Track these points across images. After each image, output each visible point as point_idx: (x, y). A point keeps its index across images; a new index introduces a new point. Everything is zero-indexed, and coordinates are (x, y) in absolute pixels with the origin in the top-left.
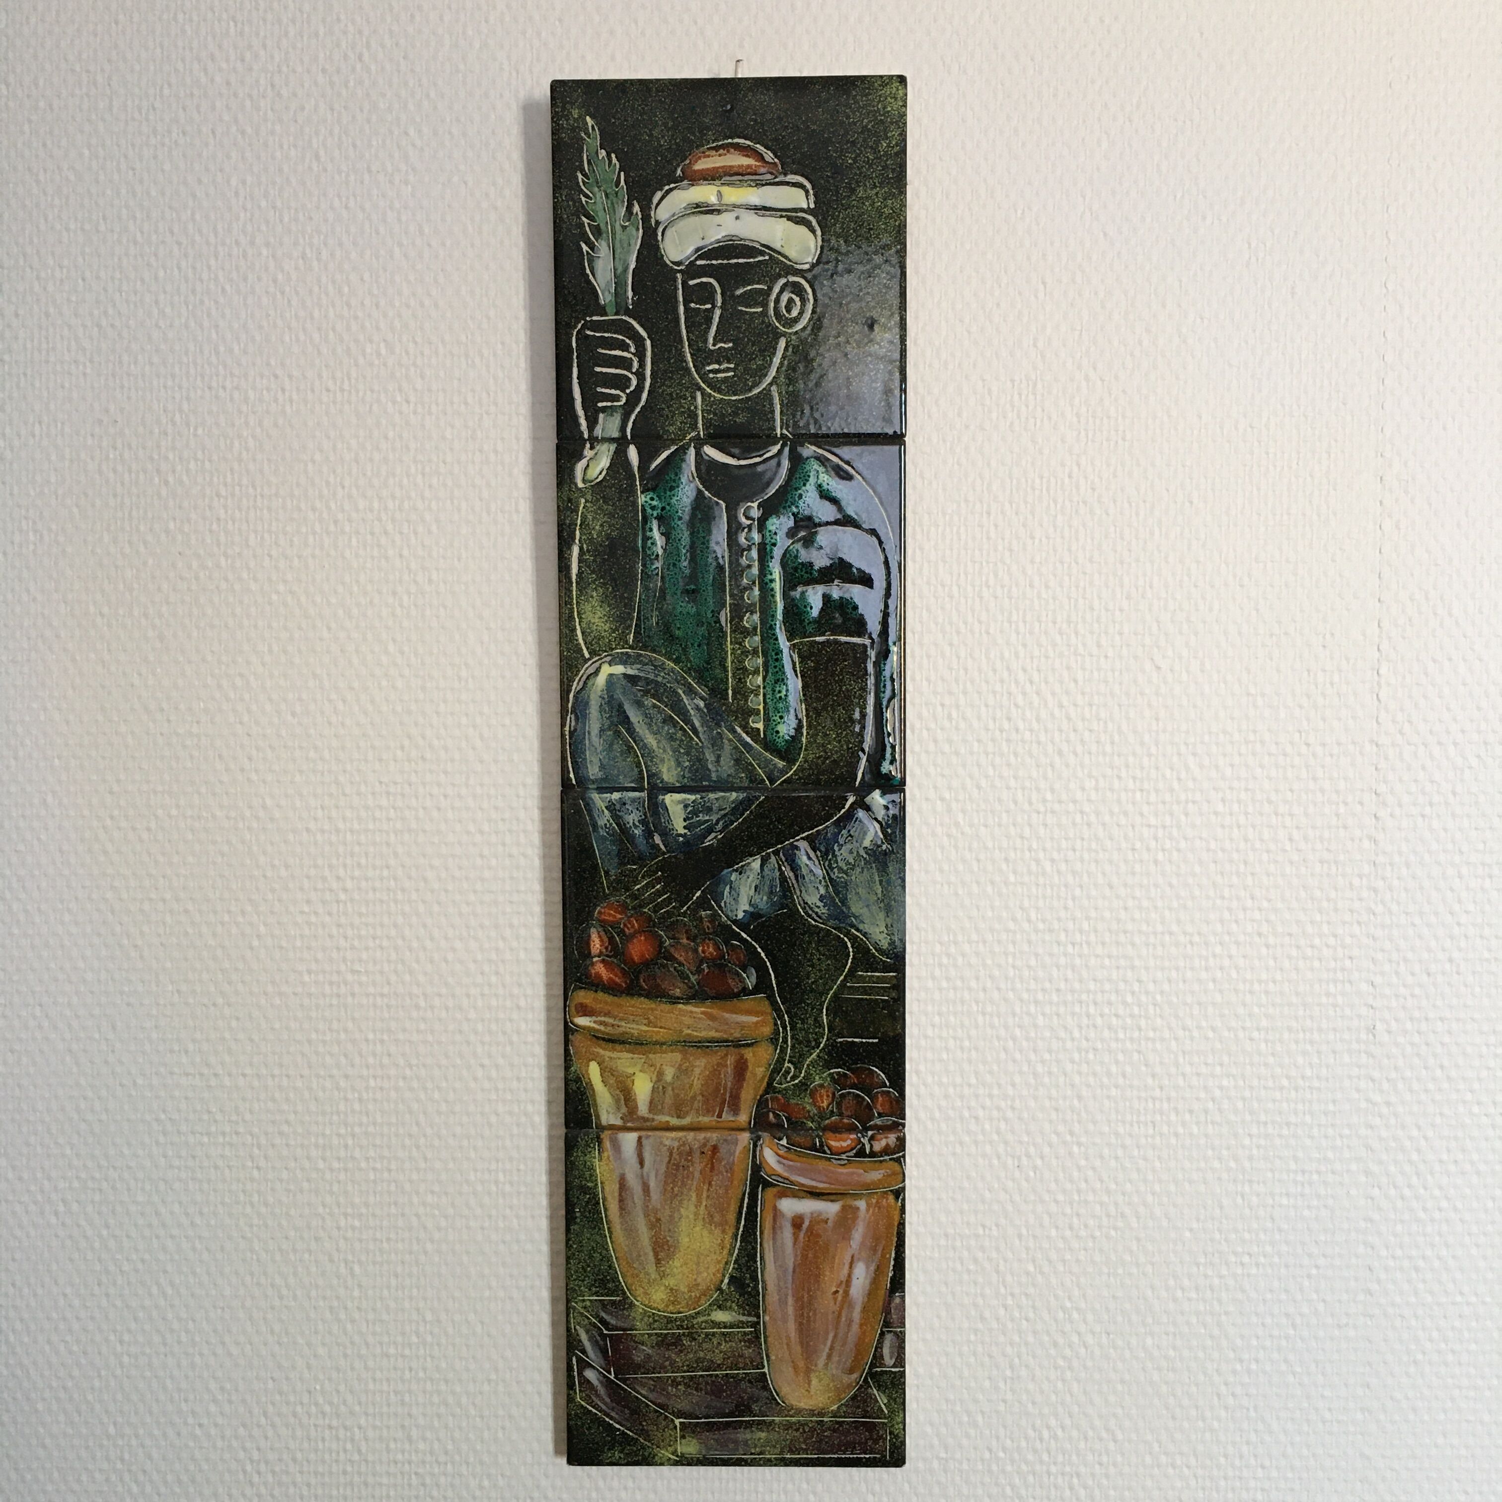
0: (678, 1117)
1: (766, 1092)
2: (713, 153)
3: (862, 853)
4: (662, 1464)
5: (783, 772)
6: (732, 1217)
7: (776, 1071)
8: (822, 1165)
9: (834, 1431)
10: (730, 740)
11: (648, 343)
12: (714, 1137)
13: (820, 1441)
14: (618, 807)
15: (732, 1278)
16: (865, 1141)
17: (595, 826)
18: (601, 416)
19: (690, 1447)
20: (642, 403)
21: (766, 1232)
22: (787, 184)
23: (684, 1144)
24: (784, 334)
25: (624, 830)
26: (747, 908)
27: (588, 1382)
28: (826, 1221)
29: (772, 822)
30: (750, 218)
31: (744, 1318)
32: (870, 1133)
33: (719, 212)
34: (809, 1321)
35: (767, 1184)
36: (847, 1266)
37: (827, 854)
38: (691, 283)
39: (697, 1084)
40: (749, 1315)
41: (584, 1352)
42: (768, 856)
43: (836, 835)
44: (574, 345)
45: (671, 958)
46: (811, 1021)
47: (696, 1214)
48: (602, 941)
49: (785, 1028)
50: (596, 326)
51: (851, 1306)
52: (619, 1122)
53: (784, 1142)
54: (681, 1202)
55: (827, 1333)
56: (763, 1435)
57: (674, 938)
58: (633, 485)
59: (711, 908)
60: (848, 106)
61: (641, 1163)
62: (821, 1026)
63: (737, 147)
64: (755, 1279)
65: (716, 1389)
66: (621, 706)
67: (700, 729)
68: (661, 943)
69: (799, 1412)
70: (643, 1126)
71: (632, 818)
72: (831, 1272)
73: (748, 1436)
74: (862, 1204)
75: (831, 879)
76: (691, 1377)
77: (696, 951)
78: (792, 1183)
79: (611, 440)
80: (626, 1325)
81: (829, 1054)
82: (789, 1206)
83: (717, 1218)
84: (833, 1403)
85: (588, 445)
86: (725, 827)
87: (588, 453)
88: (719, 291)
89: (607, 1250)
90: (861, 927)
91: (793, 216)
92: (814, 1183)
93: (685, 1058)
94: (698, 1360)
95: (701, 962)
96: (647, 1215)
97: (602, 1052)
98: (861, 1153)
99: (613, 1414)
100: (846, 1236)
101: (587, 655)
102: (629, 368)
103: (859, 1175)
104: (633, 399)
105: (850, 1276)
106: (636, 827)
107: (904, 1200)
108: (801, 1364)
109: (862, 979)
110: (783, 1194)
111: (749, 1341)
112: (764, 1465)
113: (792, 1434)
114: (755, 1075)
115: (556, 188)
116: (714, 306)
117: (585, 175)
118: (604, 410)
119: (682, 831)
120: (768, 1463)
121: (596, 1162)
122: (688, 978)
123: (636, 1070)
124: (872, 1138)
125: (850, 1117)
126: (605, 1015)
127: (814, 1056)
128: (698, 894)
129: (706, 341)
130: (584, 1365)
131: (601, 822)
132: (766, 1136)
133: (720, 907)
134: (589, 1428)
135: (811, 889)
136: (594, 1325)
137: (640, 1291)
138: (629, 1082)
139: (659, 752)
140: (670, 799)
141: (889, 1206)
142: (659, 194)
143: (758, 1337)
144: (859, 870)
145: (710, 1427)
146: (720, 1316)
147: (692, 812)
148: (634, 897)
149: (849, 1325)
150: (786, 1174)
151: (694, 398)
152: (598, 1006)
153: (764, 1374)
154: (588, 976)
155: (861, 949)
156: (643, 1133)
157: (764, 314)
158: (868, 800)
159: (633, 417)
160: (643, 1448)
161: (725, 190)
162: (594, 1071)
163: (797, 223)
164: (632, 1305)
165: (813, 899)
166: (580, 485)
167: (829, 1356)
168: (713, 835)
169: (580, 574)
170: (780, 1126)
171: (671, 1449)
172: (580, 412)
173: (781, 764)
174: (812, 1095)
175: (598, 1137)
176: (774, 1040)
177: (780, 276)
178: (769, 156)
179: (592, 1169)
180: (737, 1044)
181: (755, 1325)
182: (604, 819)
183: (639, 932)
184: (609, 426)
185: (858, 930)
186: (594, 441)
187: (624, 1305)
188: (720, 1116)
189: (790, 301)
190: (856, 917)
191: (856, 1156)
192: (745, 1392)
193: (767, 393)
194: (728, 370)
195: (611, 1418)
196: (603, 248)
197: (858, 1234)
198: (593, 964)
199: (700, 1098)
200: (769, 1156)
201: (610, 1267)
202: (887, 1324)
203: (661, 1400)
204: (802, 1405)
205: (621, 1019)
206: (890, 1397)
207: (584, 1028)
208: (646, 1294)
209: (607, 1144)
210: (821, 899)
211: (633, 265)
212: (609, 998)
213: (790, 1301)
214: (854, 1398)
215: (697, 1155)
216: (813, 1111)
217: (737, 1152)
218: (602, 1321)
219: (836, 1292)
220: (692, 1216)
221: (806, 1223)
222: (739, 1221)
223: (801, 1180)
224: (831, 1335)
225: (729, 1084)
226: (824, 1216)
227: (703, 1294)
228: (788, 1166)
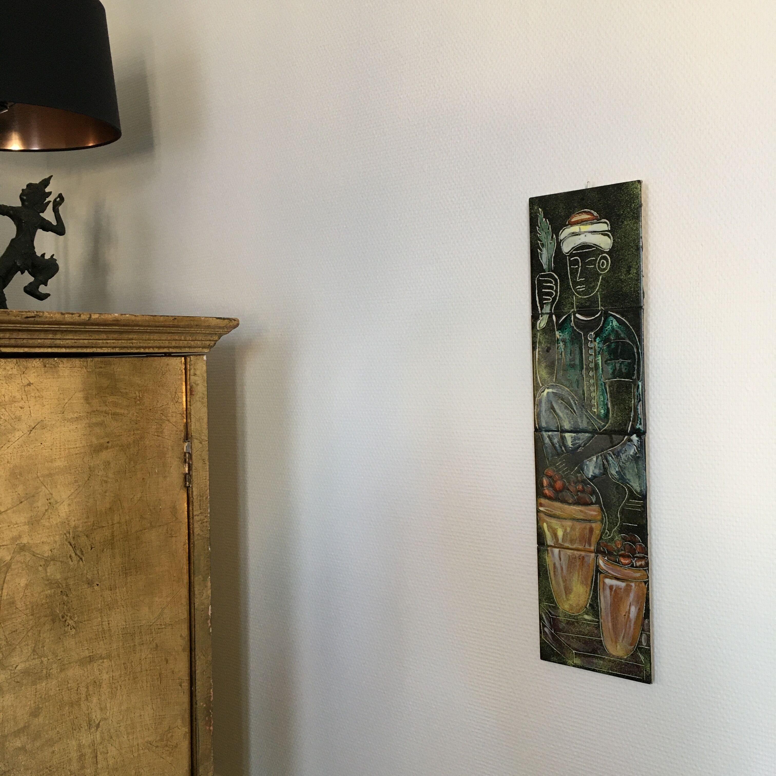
0: (572, 545)
1: (600, 540)
2: (577, 215)
3: (630, 457)
4: (569, 665)
5: (604, 426)
6: (589, 582)
7: (603, 533)
8: (619, 568)
9: (626, 666)
10: (586, 415)
11: (558, 280)
12: (583, 553)
13: (621, 668)
14: (551, 437)
15: (590, 605)
16: (634, 561)
18: (545, 305)
19: (577, 661)
20: (557, 301)
21: (601, 590)
22: (601, 222)
23: (573, 555)
24: (601, 274)
25: (553, 444)
26: (592, 474)
27: (546, 632)
28: (621, 589)
30: (589, 235)
31: (594, 619)
32: (636, 559)
33: (580, 234)
34: (616, 625)
35: (601, 573)
36: (628, 607)
38: (571, 259)
39: (578, 534)
40: (596, 618)
41: (544, 622)
44: (536, 283)
45: (569, 490)
46: (614, 516)
47: (578, 580)
48: (547, 482)
49: (605, 517)
50: (542, 276)
51: (630, 621)
52: (553, 545)
53: (606, 558)
54: (573, 575)
55: (622, 630)
56: (602, 662)
57: (569, 483)
58: (554, 329)
59: (580, 473)
60: (621, 193)
61: (560, 559)
62: (618, 518)
63: (585, 212)
64: (597, 606)
65: (586, 642)
66: (552, 403)
67: (576, 411)
68: (565, 484)
69: (614, 656)
70: (561, 547)
71: (556, 441)
72: (623, 607)
73: (597, 661)
74: (633, 584)
75: (620, 466)
76: (578, 637)
77: (576, 487)
78: (609, 573)
79: (547, 313)
80: (557, 615)
81: (621, 528)
82: (608, 581)
83: (585, 583)
84: (625, 655)
85: (540, 316)
87: (541, 318)
88: (580, 261)
89: (550, 588)
90: (630, 483)
91: (603, 233)
92: (616, 575)
93: (573, 524)
94: (581, 631)
95: (578, 492)
96: (562, 578)
97: (548, 519)
98: (632, 566)
99: (553, 645)
100: (628, 595)
101: (541, 386)
102: (552, 289)
103: (632, 574)
104: (554, 299)
105: (629, 610)
107: (648, 585)
108: (614, 639)
109: (631, 503)
110: (606, 577)
111: (596, 627)
112: (602, 673)
113: (611, 664)
114: (596, 533)
115: (531, 232)
116: (579, 267)
117: (539, 227)
118: (545, 303)
119: (571, 446)
120: (604, 673)
121: (546, 557)
122: (574, 497)
123: (558, 527)
124: (636, 561)
125: (628, 552)
126: (549, 507)
129: (576, 278)
130: (544, 626)
132: (600, 556)
134: (546, 648)
136: (547, 613)
137: (561, 604)
138: (556, 531)
139: (563, 418)
140: (568, 435)
141: (643, 586)
142: (561, 231)
143: (599, 627)
144: (629, 463)
145: (584, 656)
146: (586, 617)
147: (574, 439)
149: (630, 628)
150: (607, 570)
151: (573, 298)
152: (546, 504)
153: (601, 640)
154: (543, 493)
155: (631, 491)
156: (561, 549)
157: (595, 267)
159: (554, 305)
160: (564, 659)
161: (582, 227)
162: (545, 525)
163: (604, 235)
164: (558, 608)
165: (614, 472)
166: (538, 329)
167: (624, 637)
169: (539, 359)
170: (605, 552)
171: (572, 661)
172: (538, 305)
174: (615, 543)
175: (547, 549)
176: (602, 521)
177: (600, 254)
178: (595, 214)
179: (545, 559)
180: (590, 521)
181: (598, 622)
182: (547, 440)
184: (547, 309)
185: (629, 484)
186: (542, 314)
187: (556, 608)
188: (585, 546)
189: (603, 262)
190: (629, 480)
192: (595, 645)
193: (596, 295)
194: (583, 288)
196: (544, 250)
197: (632, 595)
198: (544, 490)
199: (578, 539)
200: (601, 563)
201: (551, 594)
202: (643, 630)
203: (569, 643)
204: (614, 654)
205: (553, 509)
206: (645, 657)
207: (542, 511)
208: (563, 605)
209: (550, 551)
210: (617, 472)
211: (554, 255)
212: (550, 502)
213: (609, 615)
214: (632, 655)
215: (578, 559)
216: (616, 548)
217: (591, 560)
218: (549, 612)
219: (625, 615)
220: (576, 580)
221: (614, 589)
222: (592, 584)
223: (612, 573)
224: (624, 631)
225: (588, 536)
226: (620, 587)
227: (581, 608)
228: (608, 567)
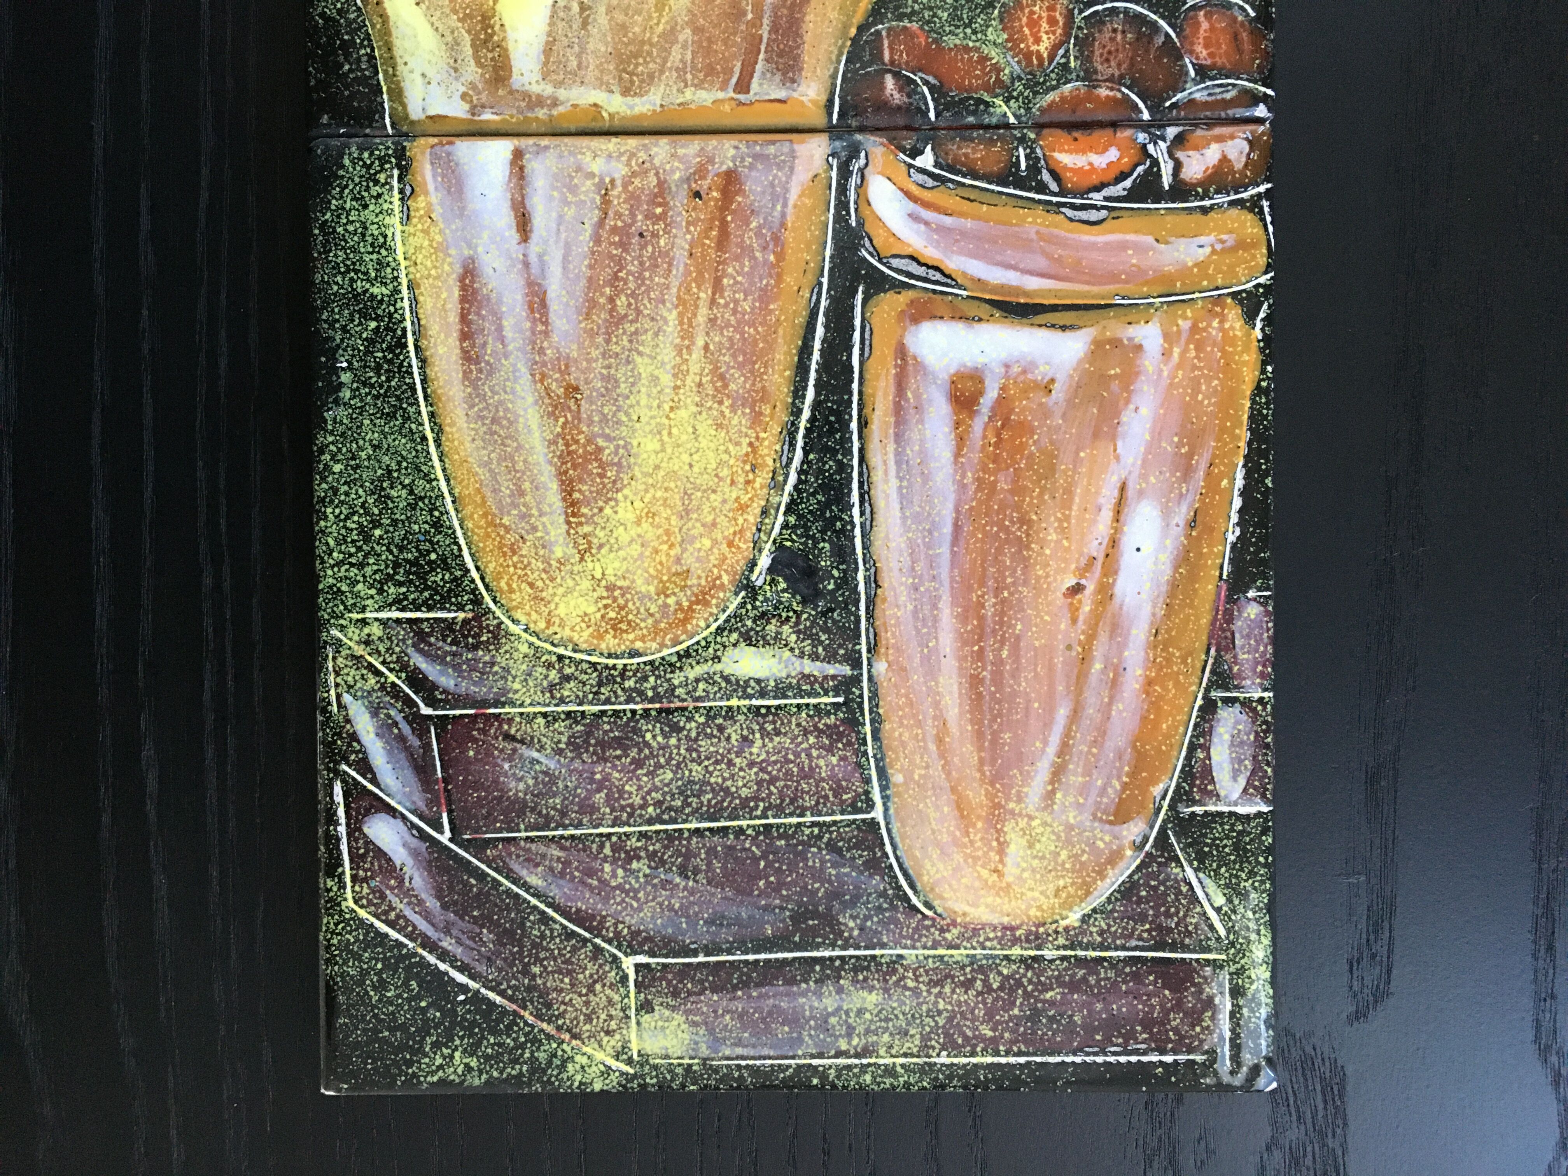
0: (626, 92)
1: (876, 16)
6: (778, 378)
8: (1034, 223)
9: (1074, 986)
12: (727, 152)
13: (1035, 1016)
15: (781, 555)
16: (1159, 151)
19: (663, 1036)
21: (875, 427)
23: (643, 172)
27: (380, 853)
28: (1047, 386)
31: (815, 668)
32: (1171, 132)
34: (998, 678)
35: (878, 284)
36: (1107, 515)
40: (831, 657)
41: (365, 767)
47: (679, 373)
51: (1117, 628)
52: (458, 110)
53: (926, 160)
54: (635, 337)
55: (1050, 710)
56: (872, 999)
61: (524, 225)
64: (844, 555)
65: (738, 869)
69: (973, 931)
70: (527, 120)
72: (1062, 530)
73: (829, 1002)
74: (1149, 336)
76: (670, 837)
78: (951, 277)
80: (482, 691)
82: (942, 346)
83: (738, 383)
84: (1068, 905)
89: (429, 477)
92: (1011, 278)
96: (539, 377)
98: (1147, 187)
99: (447, 943)
100: (1106, 428)
103: (1140, 249)
105: (1114, 543)
107: (1270, 320)
108: (976, 796)
110: (926, 311)
111: (830, 731)
113: (953, 997)
121: (394, 221)
124: (1179, 141)
125: (1115, 81)
130: (367, 805)
132: (874, 146)
134: (381, 986)
136: (395, 692)
137: (521, 595)
141: (1228, 339)
143: (854, 723)
145: (721, 977)
146: (749, 662)
149: (1115, 684)
150: (931, 253)
153: (873, 824)
156: (530, 144)
164: (498, 634)
167: (1058, 773)
170: (915, 115)
171: (612, 1043)
174: (1007, 18)
175: (401, 154)
179: (382, 245)
181: (847, 685)
187: (478, 634)
188: (743, 86)
191: (1132, 196)
192: (819, 875)
195: (444, 956)
197: (1139, 419)
199: (686, 34)
200: (886, 202)
201: (437, 525)
202: (1220, 679)
203: (585, 902)
204: (982, 913)
206: (1230, 888)
208: (538, 601)
209: (425, 174)
213: (947, 615)
214: (1128, 891)
215: (680, 201)
216: (1011, 66)
217: (793, 196)
218: (417, 680)
219: (1077, 589)
220: (666, 379)
221: (991, 394)
222: (798, 393)
223: (977, 268)
224: (1062, 713)
226: (1041, 373)
227: (701, 599)
228: (941, 229)
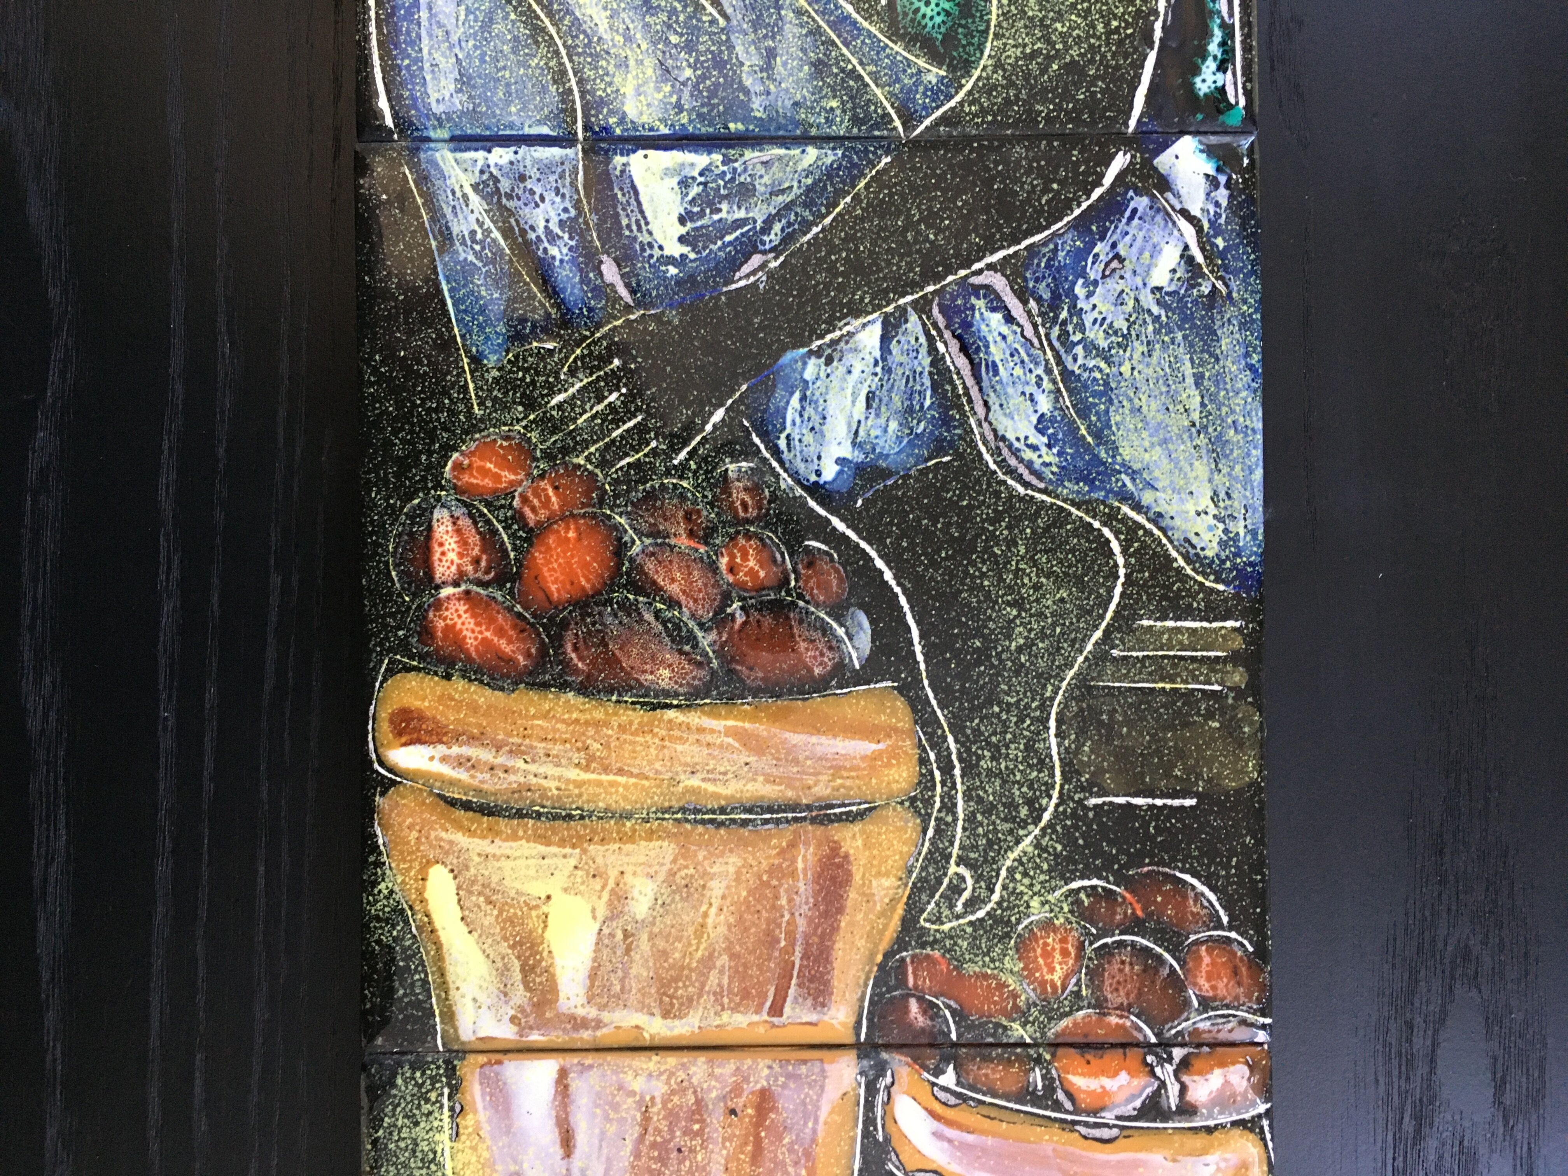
0: (666, 1015)
1: (900, 943)
3: (1148, 301)
5: (940, 94)
7: (924, 888)
8: (1051, 1142)
12: (761, 1071)
14: (505, 185)
16: (1166, 1073)
17: (446, 237)
23: (682, 1090)
26: (846, 451)
29: (909, 225)
32: (1178, 1053)
37: (1055, 305)
39: (717, 924)
42: (902, 311)
43: (1080, 255)
45: (652, 589)
48: (463, 542)
49: (947, 769)
52: (506, 1032)
53: (949, 1078)
57: (654, 533)
61: (567, 1141)
62: (1044, 763)
68: (621, 548)
75: (1066, 374)
77: (713, 568)
81: (1068, 839)
86: (788, 239)
90: (1147, 498)
93: (684, 852)
95: (727, 599)
97: (461, 839)
98: (1155, 1108)
103: (1151, 1168)
106: (552, 238)
114: (869, 898)
119: (675, 249)
121: (443, 1139)
122: (691, 638)
123: (553, 886)
124: (1185, 1065)
125: (1125, 1009)
126: (473, 739)
127: (1026, 844)
128: (719, 415)
131: (460, 226)
132: (900, 1063)
133: (776, 452)
135: (1016, 401)
138: (533, 922)
139: (612, 40)
144: (1139, 348)
148: (548, 425)
150: (955, 1168)
152: (450, 718)
154: (426, 632)
156: (573, 1060)
158: (1163, 161)
162: (440, 892)
168: (756, 260)
170: (935, 1034)
173: (934, 74)
174: (1023, 948)
175: (451, 1071)
176: (919, 804)
179: (432, 1160)
180: (822, 814)
183: (566, 517)
185: (1138, 507)
188: (777, 1010)
190: (1134, 474)
191: (1142, 1115)
198: (438, 605)
199: (723, 960)
200: (911, 1120)
205: (515, 752)
207: (412, 776)
209: (475, 1093)
210: (1042, 425)
212: (483, 696)
215: (716, 1117)
216: (1027, 993)
217: (823, 1114)
225: (802, 924)
228: (963, 1147)
